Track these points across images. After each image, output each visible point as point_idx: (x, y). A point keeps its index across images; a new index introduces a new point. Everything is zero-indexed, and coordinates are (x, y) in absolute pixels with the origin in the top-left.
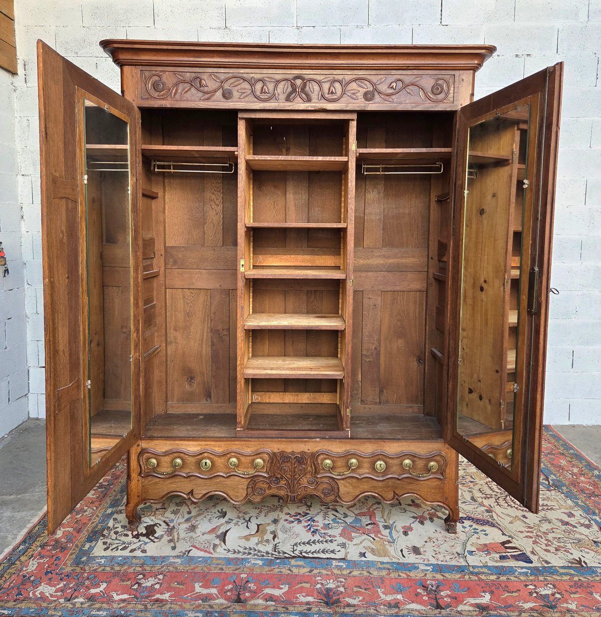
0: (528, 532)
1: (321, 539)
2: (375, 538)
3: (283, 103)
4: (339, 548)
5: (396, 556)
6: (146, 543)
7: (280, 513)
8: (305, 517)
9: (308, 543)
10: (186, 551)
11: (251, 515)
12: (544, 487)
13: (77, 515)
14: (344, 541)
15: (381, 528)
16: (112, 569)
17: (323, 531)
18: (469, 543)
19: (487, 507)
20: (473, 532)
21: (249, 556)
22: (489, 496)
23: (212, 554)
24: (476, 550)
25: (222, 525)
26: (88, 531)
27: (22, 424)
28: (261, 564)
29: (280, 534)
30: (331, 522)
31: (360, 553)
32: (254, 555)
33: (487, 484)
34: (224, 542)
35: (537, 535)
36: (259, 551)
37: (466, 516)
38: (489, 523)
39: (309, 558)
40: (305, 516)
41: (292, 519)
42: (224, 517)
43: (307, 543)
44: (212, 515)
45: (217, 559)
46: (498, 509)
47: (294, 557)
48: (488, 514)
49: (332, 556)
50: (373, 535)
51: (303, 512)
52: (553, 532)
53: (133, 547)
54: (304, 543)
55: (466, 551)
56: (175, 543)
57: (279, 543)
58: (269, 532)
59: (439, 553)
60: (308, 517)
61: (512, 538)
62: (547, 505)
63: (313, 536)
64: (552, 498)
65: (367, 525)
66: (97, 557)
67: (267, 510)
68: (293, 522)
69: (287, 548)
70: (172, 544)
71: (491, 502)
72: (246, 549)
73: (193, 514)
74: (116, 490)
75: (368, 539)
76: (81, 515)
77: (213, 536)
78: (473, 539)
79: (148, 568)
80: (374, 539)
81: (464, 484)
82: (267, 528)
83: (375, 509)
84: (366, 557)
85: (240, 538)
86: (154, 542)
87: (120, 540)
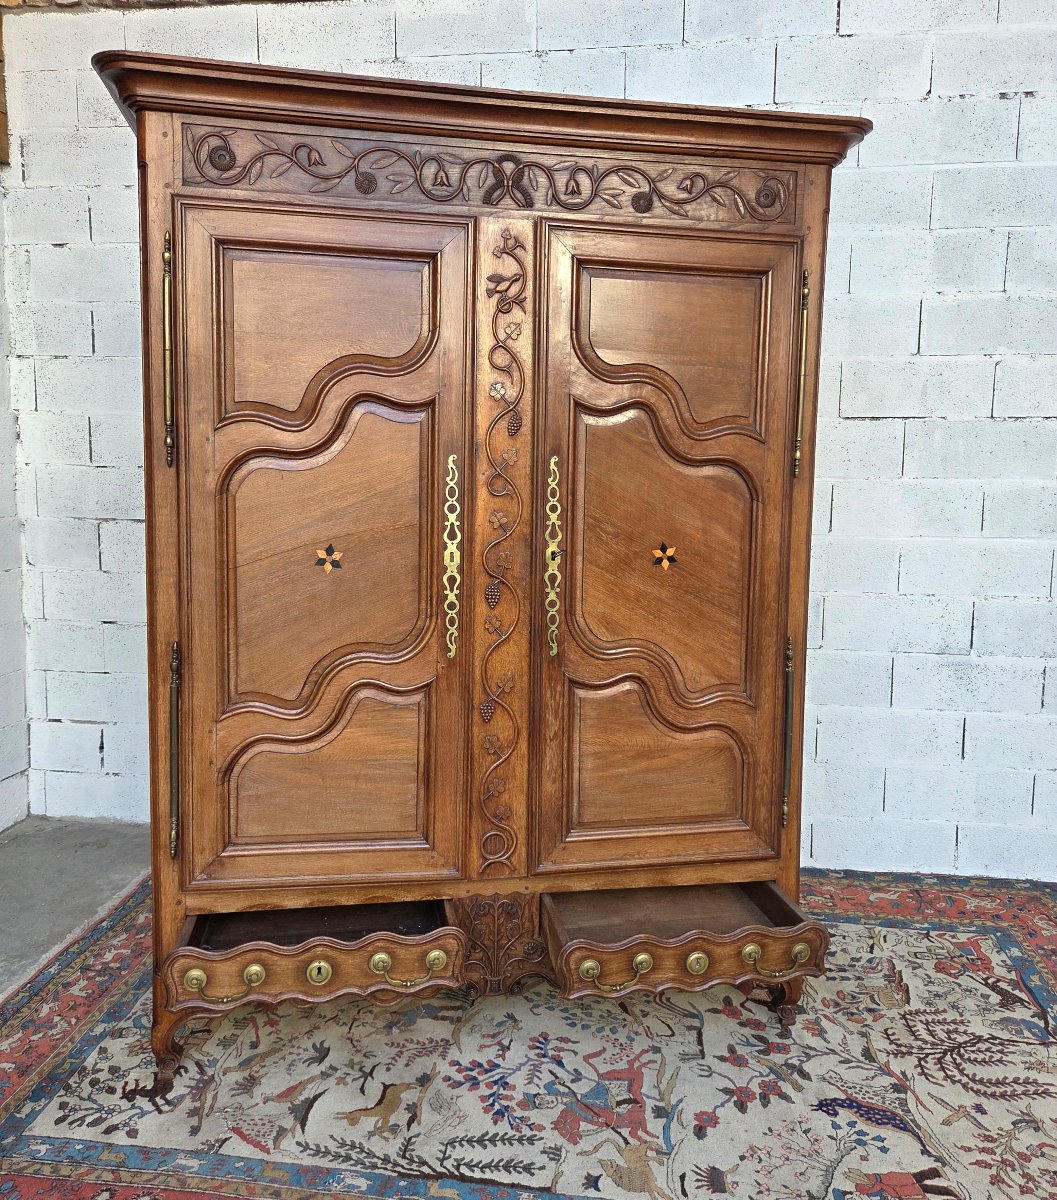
0: (983, 1150)
1: (511, 1133)
2: (630, 1140)
3: (478, 206)
4: (543, 1160)
5: (668, 1192)
6: (143, 1114)
7: (439, 1061)
8: (489, 1074)
9: (481, 1141)
10: (217, 1141)
11: (377, 1061)
12: (1034, 1034)
13: (34, 1033)
14: (560, 1141)
15: (649, 1115)
16: (55, 1170)
17: (519, 1113)
18: (842, 1168)
19: (898, 1078)
20: (856, 1141)
21: (344, 1166)
22: (904, 1049)
23: (269, 1153)
24: (853, 1189)
25: (311, 1080)
26: (40, 1074)
27: (12, 826)
28: (364, 1188)
29: (426, 1115)
30: (542, 1091)
31: (589, 1177)
32: (358, 1162)
33: (906, 1019)
34: (303, 1125)
35: (1003, 1162)
36: (370, 1154)
37: (844, 1097)
38: (895, 1120)
39: (471, 1180)
40: (491, 1071)
41: (459, 1077)
42: (321, 1060)
43: (478, 1142)
44: (298, 1054)
45: (277, 1166)
46: (920, 1085)
47: (439, 1176)
48: (896, 1095)
49: (524, 1179)
50: (625, 1132)
51: (489, 1062)
52: (1043, 1155)
53: (115, 1120)
54: (470, 1141)
55: (830, 1190)
56: (200, 1121)
57: (418, 1135)
58: (403, 1105)
59: (768, 1190)
60: (496, 1075)
61: (944, 1164)
62: (1035, 1082)
63: (495, 1123)
64: (1050, 1065)
65: (619, 1104)
66: (35, 1138)
67: (413, 1051)
68: (460, 1084)
69: (428, 1150)
70: (194, 1121)
71: (908, 1065)
72: (343, 1144)
73: (261, 1049)
74: (131, 981)
75: (613, 1142)
76: (41, 1035)
77: (284, 1107)
78: (852, 1161)
79: (125, 1176)
80: (627, 1142)
81: (853, 1014)
82: (402, 1095)
83: (645, 1065)
84: (599, 1190)
85: (340, 1116)
86: (160, 1112)
87: (95, 1102)
